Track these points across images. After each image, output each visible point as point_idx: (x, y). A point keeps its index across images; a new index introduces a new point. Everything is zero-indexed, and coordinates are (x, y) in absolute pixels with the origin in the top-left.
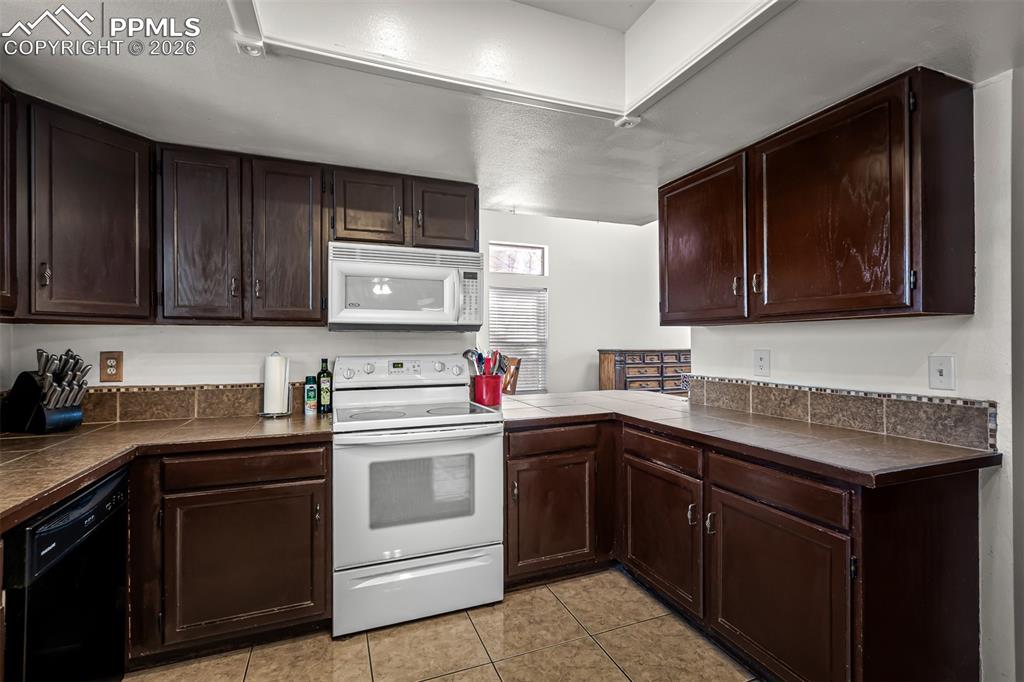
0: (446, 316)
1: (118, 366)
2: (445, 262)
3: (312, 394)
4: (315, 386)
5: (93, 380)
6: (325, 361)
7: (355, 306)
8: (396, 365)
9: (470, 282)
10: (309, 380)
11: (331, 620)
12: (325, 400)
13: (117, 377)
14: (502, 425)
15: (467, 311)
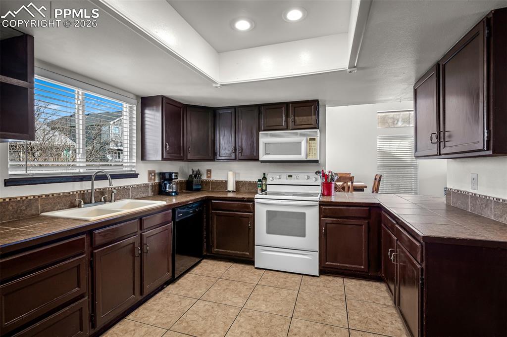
0: (302, 157)
1: (210, 174)
2: (302, 135)
3: (259, 185)
4: (261, 183)
5: (204, 178)
6: (264, 174)
7: (269, 154)
8: (289, 176)
9: (312, 142)
10: (260, 180)
11: (254, 262)
12: (264, 188)
13: (210, 177)
14: (318, 202)
15: (311, 154)
